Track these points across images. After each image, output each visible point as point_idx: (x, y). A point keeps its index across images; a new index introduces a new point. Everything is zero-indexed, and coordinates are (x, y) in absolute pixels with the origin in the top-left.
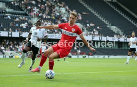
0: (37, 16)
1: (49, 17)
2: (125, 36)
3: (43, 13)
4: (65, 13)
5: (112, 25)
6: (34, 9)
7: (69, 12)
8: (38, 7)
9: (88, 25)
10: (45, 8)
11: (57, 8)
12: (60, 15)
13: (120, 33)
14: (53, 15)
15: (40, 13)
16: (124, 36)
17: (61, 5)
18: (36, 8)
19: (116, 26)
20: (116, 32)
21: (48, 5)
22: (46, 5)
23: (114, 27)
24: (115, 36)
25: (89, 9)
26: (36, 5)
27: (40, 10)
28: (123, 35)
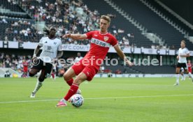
0: (44, 19)
1: (61, 20)
2: (167, 47)
3: (52, 15)
4: (83, 16)
5: (148, 32)
6: (39, 10)
7: (88, 13)
8: (45, 7)
9: (115, 32)
10: (56, 8)
11: (71, 8)
12: (76, 18)
13: (160, 42)
14: (65, 17)
15: (47, 15)
16: (165, 47)
17: (77, 4)
18: (41, 8)
19: (154, 33)
20: (154, 42)
21: (59, 4)
22: (56, 4)
23: (152, 34)
24: (153, 47)
25: (117, 9)
26: (43, 4)
27: (48, 11)
28: (164, 45)
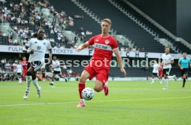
0: (8, 20)
1: (26, 22)
2: (137, 50)
3: (17, 16)
4: (49, 17)
5: (117, 34)
6: (3, 11)
7: (55, 14)
8: (9, 8)
9: (83, 33)
10: (21, 9)
11: (37, 9)
12: (42, 19)
13: (129, 45)
14: (31, 18)
15: (12, 16)
16: (134, 50)
17: (43, 5)
18: (6, 8)
19: (124, 35)
20: (123, 44)
21: (24, 5)
22: (21, 4)
23: (121, 36)
24: (122, 49)
25: (85, 10)
26: (7, 5)
27: (13, 11)
28: (134, 47)
